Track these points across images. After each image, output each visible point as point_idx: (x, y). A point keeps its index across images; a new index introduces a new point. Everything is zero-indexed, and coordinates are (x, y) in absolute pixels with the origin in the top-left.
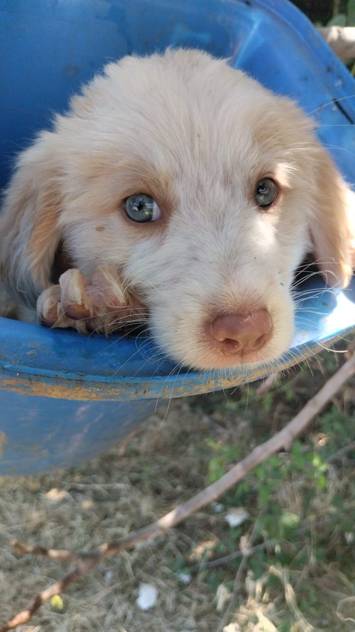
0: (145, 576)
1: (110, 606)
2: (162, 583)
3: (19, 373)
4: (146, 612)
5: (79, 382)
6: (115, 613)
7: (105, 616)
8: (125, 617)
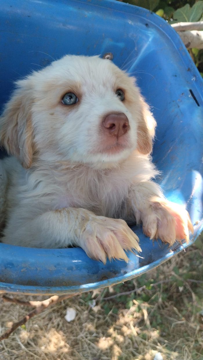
0: (70, 304)
1: (50, 319)
2: (78, 308)
3: (18, 290)
4: (69, 323)
5: (48, 292)
6: (53, 323)
7: (47, 325)
8: (58, 325)
